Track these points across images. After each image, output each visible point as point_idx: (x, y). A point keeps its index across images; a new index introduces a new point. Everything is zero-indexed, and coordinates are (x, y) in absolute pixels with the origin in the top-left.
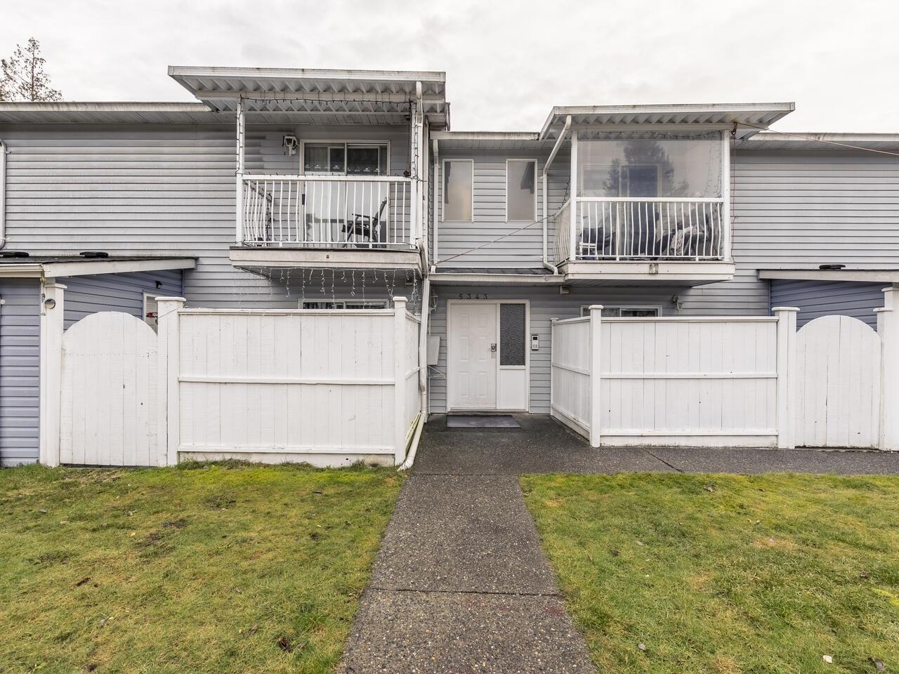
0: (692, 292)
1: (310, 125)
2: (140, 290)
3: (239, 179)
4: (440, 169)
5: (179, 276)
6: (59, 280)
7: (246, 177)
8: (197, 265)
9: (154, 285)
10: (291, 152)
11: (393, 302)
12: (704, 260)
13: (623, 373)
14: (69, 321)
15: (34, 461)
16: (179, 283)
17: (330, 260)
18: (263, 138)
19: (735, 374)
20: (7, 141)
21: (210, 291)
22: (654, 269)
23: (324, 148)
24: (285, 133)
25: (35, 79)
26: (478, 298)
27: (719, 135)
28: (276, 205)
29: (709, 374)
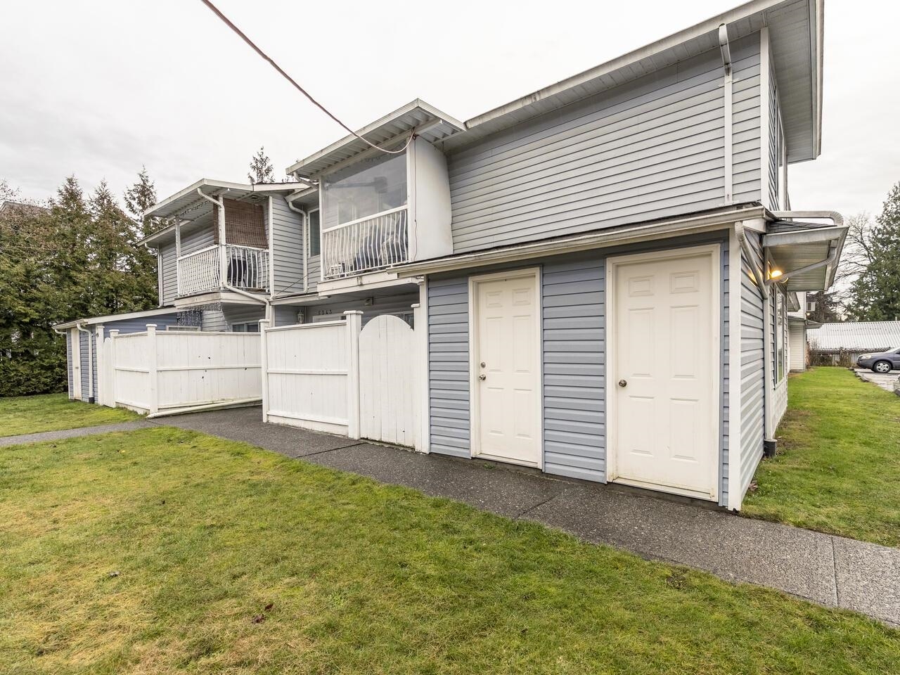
4: (307, 220)
7: (179, 259)
9: (176, 321)
19: (328, 371)
22: (360, 281)
29: (315, 371)
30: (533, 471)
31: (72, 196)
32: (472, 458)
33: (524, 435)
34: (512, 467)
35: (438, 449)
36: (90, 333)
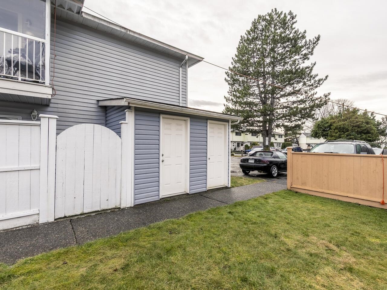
12: (27, 81)
30: (185, 195)
32: (160, 199)
33: (179, 183)
34: (177, 197)
35: (139, 202)
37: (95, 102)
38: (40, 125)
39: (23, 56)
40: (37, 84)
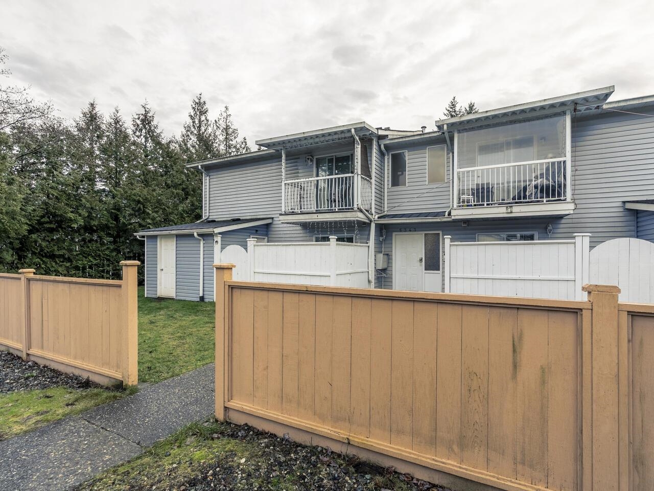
0: (563, 221)
1: (318, 148)
2: (249, 234)
3: (283, 184)
4: (388, 159)
5: (266, 227)
6: (220, 233)
7: (286, 182)
8: (273, 221)
9: (255, 232)
10: (310, 163)
11: (329, 239)
12: (551, 201)
13: (465, 275)
14: (222, 248)
15: (212, 300)
16: (265, 230)
17: (318, 217)
18: (299, 158)
19: (542, 277)
20: (210, 174)
21: (279, 233)
22: (509, 210)
23: (324, 159)
24: (307, 155)
25: (227, 126)
26: (410, 231)
27: (564, 113)
28: (304, 190)
29: (522, 277)
31: (92, 118)
36: (202, 240)
37: (620, 204)
38: (575, 243)
39: (547, 179)
40: (560, 202)
